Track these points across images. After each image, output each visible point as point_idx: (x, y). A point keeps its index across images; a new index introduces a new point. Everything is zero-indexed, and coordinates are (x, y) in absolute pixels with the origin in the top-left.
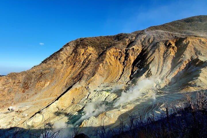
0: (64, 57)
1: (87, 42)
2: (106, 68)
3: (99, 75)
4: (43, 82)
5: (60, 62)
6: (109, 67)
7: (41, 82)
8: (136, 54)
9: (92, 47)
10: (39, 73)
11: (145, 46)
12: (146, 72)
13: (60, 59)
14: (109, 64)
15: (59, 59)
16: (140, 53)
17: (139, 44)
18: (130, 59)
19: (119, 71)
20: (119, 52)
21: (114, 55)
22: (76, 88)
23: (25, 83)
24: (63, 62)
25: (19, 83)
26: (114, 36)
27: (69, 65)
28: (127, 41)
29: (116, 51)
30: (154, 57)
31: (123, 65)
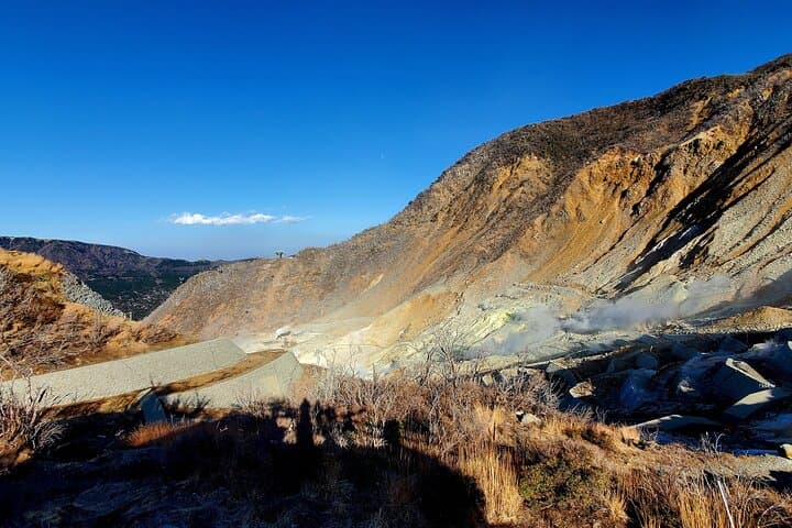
0: (443, 199)
1: (529, 140)
2: (553, 232)
3: (517, 256)
4: (368, 274)
5: (429, 214)
6: (566, 227)
7: (365, 274)
8: (705, 166)
9: (541, 155)
10: (367, 248)
11: (765, 122)
12: (691, 243)
13: (430, 207)
14: (573, 214)
15: (425, 208)
16: (727, 161)
17: (737, 119)
18: (666, 191)
19: (599, 241)
20: (633, 163)
21: (605, 180)
22: (429, 296)
23: (330, 276)
24: (436, 216)
25: (317, 274)
26: (652, 100)
27: (452, 223)
28: (699, 110)
29: (622, 163)
30: (773, 171)
31: (632, 215)
